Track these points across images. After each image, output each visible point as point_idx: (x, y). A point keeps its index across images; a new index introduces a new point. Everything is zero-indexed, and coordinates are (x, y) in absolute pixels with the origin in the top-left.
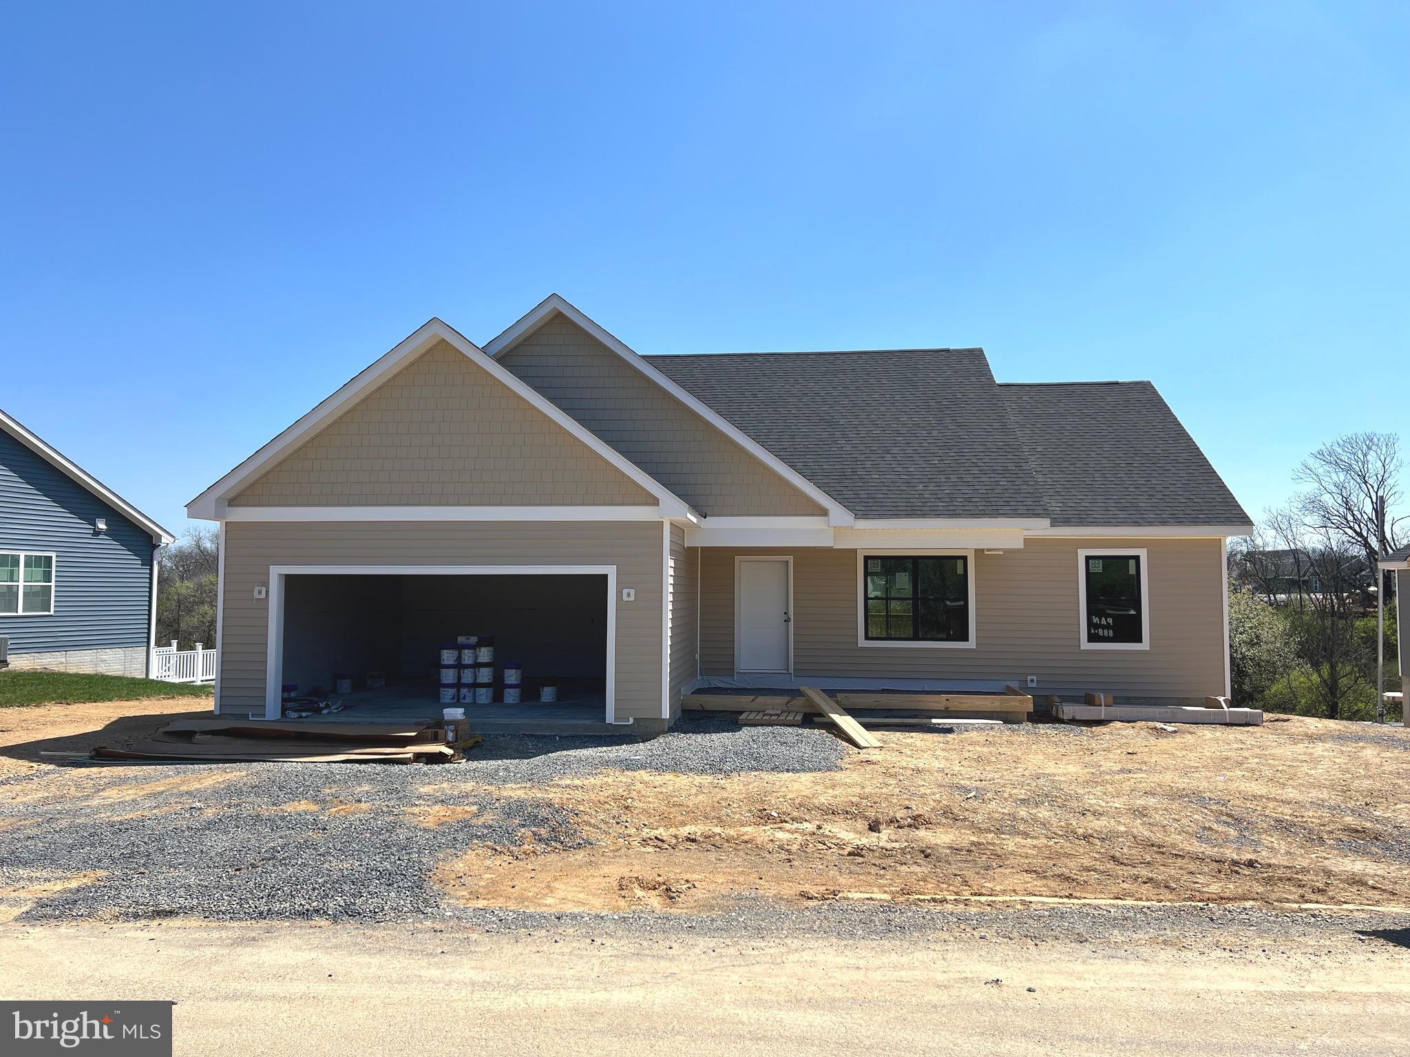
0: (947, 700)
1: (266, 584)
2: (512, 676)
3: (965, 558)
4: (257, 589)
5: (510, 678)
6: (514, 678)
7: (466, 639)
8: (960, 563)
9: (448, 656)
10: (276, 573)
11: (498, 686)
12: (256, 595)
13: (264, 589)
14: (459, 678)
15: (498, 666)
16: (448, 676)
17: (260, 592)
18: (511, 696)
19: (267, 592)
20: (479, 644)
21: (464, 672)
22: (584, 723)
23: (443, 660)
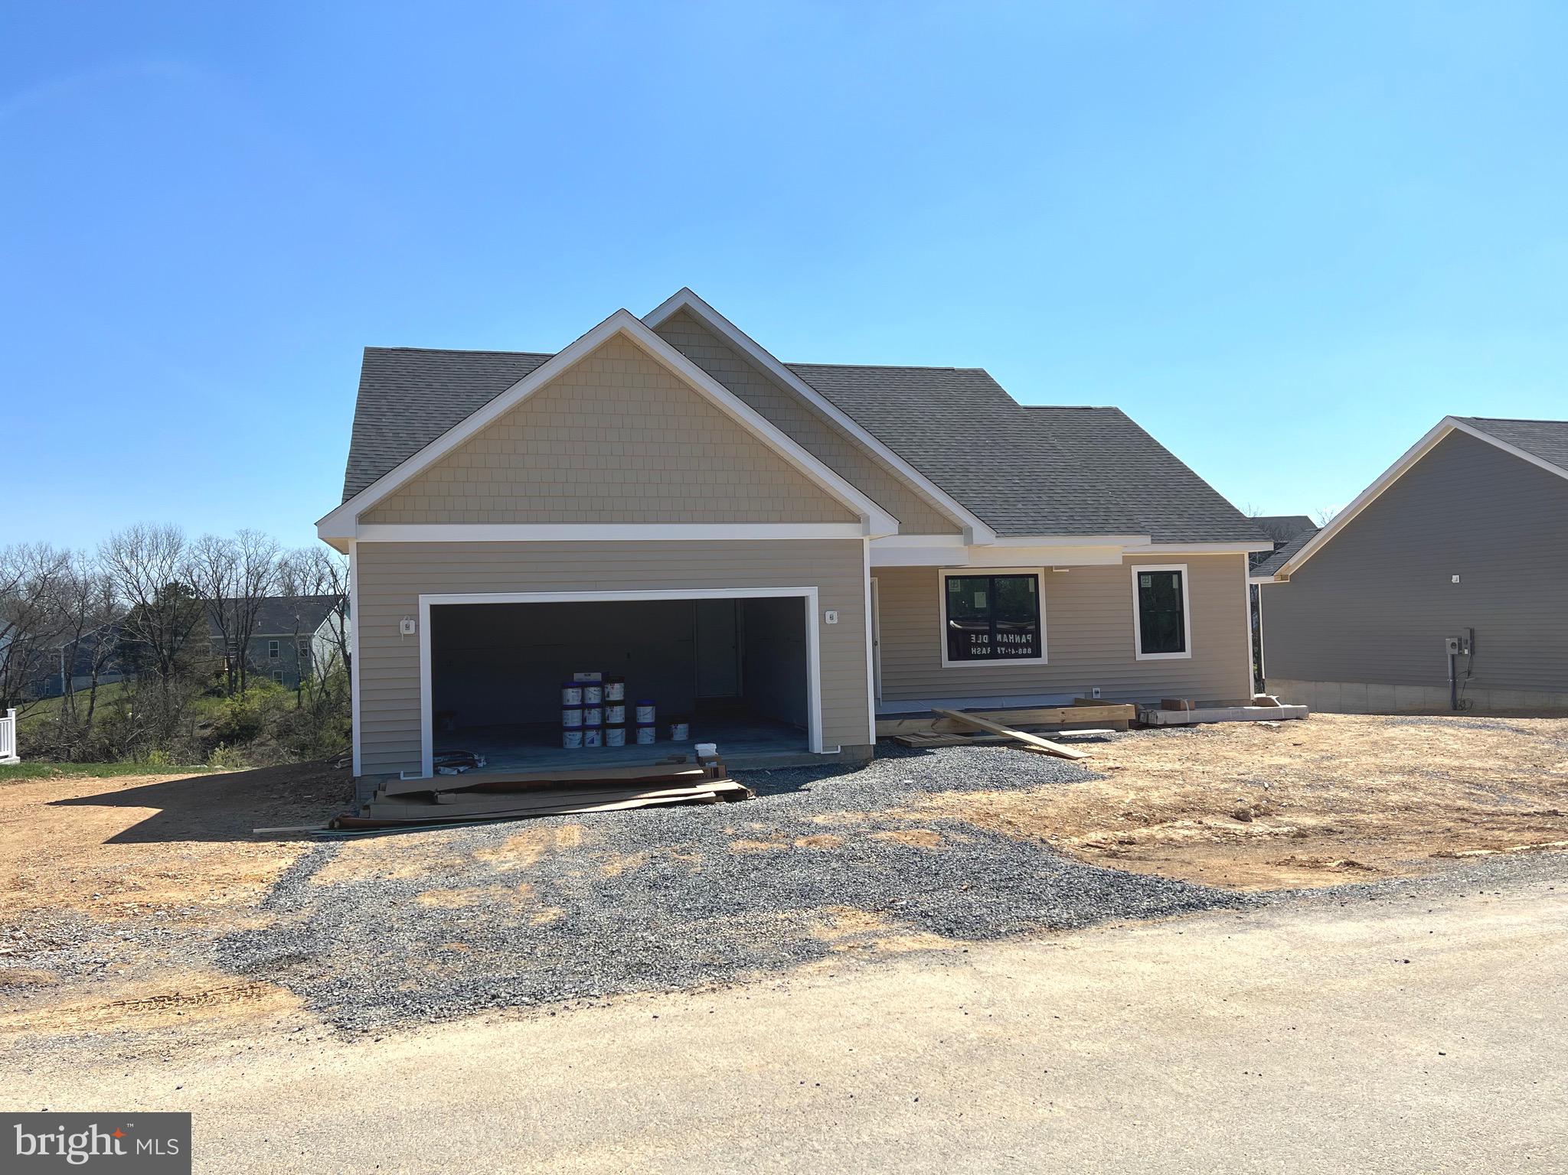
0: (1063, 713)
1: (415, 617)
2: (646, 714)
3: (1036, 577)
4: (403, 623)
5: (646, 716)
6: (649, 716)
7: (585, 675)
8: (1031, 581)
9: (572, 696)
10: (425, 602)
11: (631, 726)
12: (404, 631)
13: (412, 623)
14: (584, 720)
15: (631, 703)
16: (573, 718)
17: (407, 627)
18: (646, 736)
19: (417, 626)
20: (608, 679)
21: (590, 713)
22: (786, 756)
23: (568, 701)
